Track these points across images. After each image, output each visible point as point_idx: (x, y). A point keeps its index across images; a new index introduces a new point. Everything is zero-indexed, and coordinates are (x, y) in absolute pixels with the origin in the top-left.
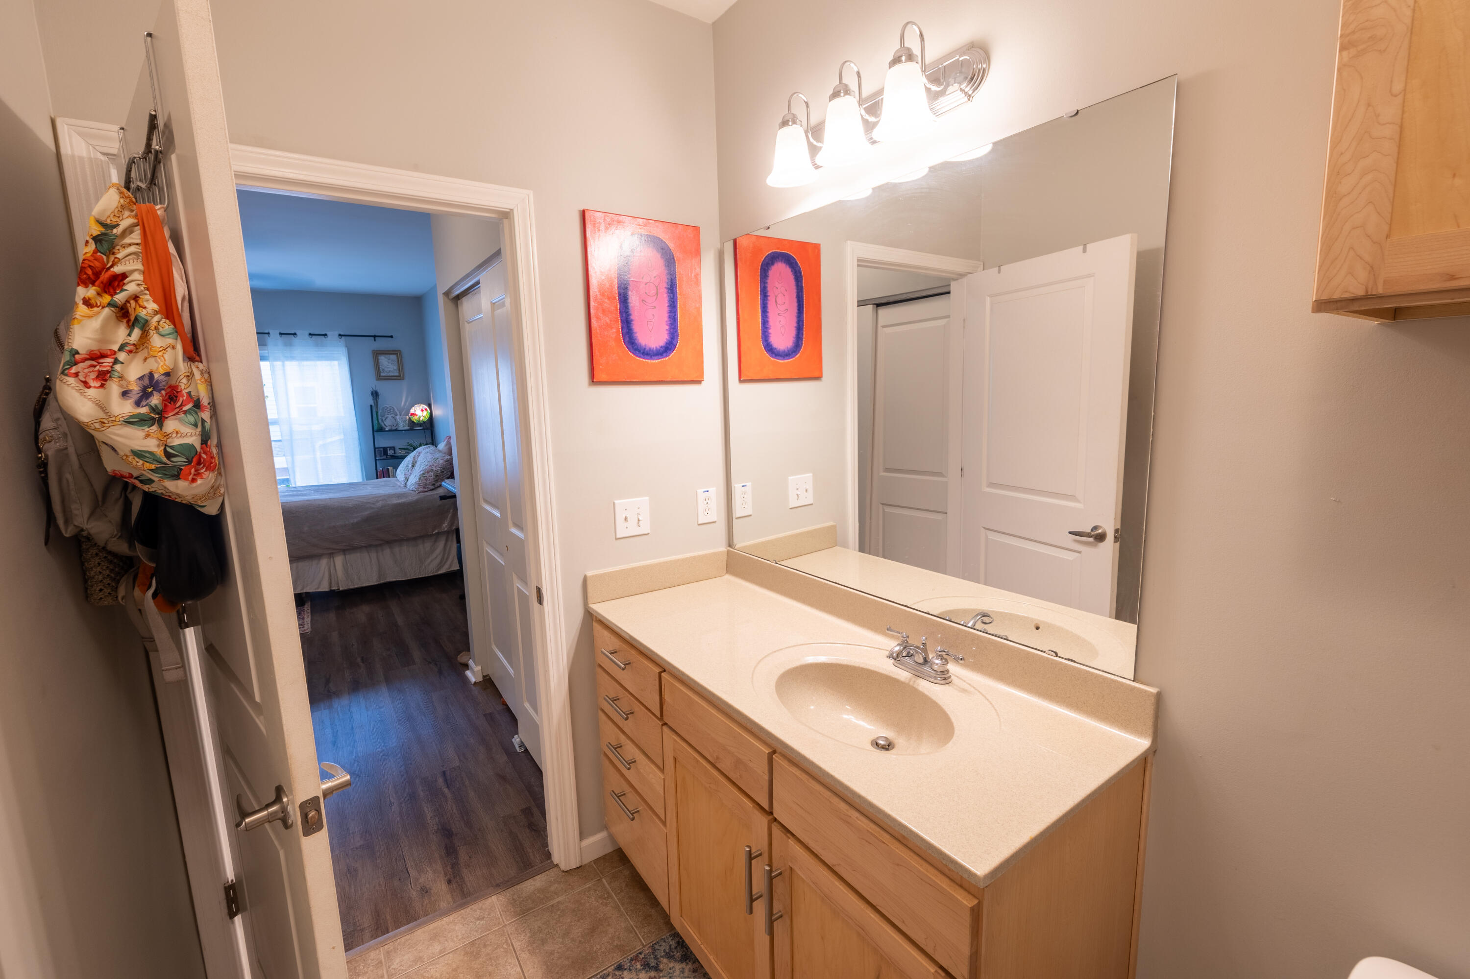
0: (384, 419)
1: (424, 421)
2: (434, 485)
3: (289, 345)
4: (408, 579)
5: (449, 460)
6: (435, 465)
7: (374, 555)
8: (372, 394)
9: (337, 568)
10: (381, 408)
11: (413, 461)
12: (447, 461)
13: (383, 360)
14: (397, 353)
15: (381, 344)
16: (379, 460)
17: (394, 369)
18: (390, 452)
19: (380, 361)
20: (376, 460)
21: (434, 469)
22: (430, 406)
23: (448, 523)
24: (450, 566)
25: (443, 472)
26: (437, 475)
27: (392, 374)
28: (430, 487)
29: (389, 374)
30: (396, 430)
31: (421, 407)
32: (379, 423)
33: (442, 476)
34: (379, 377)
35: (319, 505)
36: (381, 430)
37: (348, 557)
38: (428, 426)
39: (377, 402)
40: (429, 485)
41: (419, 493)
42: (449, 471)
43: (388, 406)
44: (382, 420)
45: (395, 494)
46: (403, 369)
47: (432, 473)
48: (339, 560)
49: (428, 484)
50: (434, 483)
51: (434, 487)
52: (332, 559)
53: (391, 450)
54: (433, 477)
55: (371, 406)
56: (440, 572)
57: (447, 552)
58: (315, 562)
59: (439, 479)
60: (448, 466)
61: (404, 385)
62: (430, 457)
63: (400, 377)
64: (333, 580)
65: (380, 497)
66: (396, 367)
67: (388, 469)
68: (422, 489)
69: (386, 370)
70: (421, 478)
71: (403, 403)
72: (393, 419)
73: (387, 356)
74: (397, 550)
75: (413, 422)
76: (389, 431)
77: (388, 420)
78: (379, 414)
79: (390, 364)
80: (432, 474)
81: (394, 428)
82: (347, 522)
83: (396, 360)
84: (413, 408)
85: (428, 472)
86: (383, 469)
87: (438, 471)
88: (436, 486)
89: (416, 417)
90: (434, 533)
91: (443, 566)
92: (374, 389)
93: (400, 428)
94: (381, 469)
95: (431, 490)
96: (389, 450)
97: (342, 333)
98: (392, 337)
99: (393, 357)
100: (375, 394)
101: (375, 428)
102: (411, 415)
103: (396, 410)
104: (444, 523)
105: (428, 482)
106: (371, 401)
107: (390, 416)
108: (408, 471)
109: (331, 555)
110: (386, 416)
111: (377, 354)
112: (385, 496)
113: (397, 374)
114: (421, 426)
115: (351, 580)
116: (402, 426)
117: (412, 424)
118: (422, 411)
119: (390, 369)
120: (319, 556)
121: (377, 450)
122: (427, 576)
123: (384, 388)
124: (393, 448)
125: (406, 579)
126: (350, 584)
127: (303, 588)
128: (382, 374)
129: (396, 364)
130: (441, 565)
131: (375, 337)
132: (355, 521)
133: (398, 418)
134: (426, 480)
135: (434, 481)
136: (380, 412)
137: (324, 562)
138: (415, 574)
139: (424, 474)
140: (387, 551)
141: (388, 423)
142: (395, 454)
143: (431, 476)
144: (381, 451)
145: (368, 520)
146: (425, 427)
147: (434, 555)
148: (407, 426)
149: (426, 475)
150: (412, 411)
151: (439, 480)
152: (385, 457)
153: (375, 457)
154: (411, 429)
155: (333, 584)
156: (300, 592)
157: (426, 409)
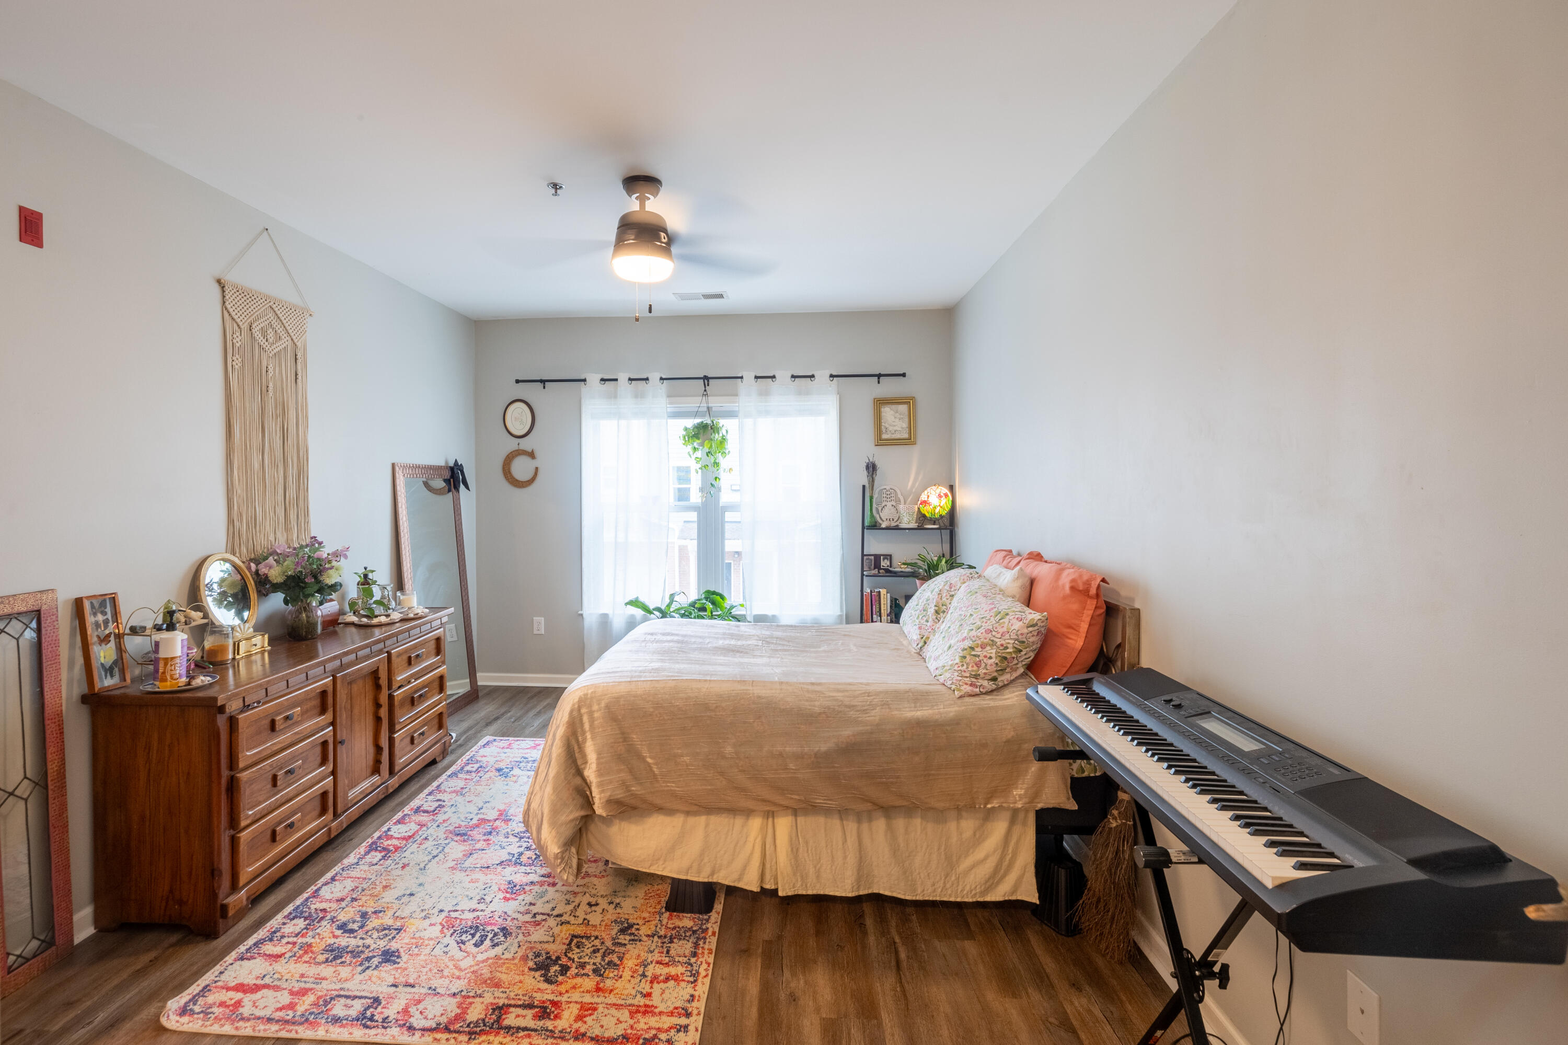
0: (880, 509)
1: (941, 515)
2: (994, 679)
3: (764, 394)
4: (918, 898)
5: (1036, 624)
6: (1001, 630)
7: (851, 826)
8: (867, 467)
9: (778, 842)
10: (878, 490)
11: (938, 603)
12: (1031, 626)
13: (888, 413)
14: (909, 401)
15: (889, 388)
16: (867, 576)
17: (902, 428)
18: (885, 563)
19: (883, 414)
20: (863, 575)
21: (999, 642)
22: (951, 488)
23: (1027, 790)
24: (1015, 890)
25: (1021, 651)
26: (1005, 658)
27: (898, 436)
28: (985, 683)
29: (894, 436)
30: (897, 528)
31: (938, 491)
32: (872, 516)
33: (1015, 662)
34: (881, 441)
35: (759, 697)
36: (875, 526)
37: (801, 820)
38: (947, 522)
39: (873, 481)
40: (983, 678)
41: (961, 697)
42: (1032, 651)
43: (888, 488)
44: (877, 510)
45: (907, 692)
46: (915, 427)
47: (994, 651)
48: (783, 824)
49: (982, 675)
50: (995, 674)
51: (994, 687)
52: (770, 820)
53: (886, 560)
54: (993, 660)
55: (864, 487)
56: (988, 898)
57: (1010, 851)
58: (739, 821)
59: (1008, 666)
60: (1031, 640)
61: (914, 453)
62: (986, 607)
63: (909, 441)
64: (768, 866)
65: (878, 694)
66: (905, 425)
67: (879, 592)
68: (968, 689)
69: (891, 428)
70: (965, 657)
71: (910, 484)
72: (893, 510)
73: (894, 407)
74: (900, 823)
75: (924, 516)
76: (887, 528)
77: (886, 510)
78: (874, 500)
79: (897, 420)
80: (992, 652)
81: (893, 524)
82: (806, 749)
83: (907, 413)
84: (926, 492)
85: (983, 646)
86: (871, 591)
87: (1007, 648)
88: (1001, 684)
89: (929, 508)
90: (989, 806)
91: (998, 883)
92: (871, 460)
93: (903, 526)
94: (869, 591)
95: (987, 693)
96: (884, 559)
97: (834, 373)
98: (904, 375)
99: (903, 408)
100: (872, 468)
101: (866, 524)
102: (921, 504)
103: (900, 496)
104: (1017, 788)
105: (982, 671)
106: (863, 479)
107: (889, 504)
108: (927, 621)
109: (769, 815)
110: (883, 505)
111: (880, 403)
112: (886, 692)
113: (906, 436)
114: (934, 524)
115: (802, 877)
116: (908, 521)
117: (922, 518)
118: (940, 496)
119: (895, 428)
120: (748, 813)
121: (865, 558)
122: (959, 900)
123: (886, 459)
124: (889, 557)
125: (914, 898)
126: (799, 883)
127: (713, 874)
128: (884, 436)
129: (907, 420)
130: (994, 880)
131: (879, 376)
132: (824, 748)
133: (901, 507)
134: (978, 665)
135: (997, 671)
136: (875, 496)
137: (756, 823)
138: (934, 891)
139: (972, 648)
140: (880, 824)
141: (885, 516)
142: (891, 567)
143: (990, 658)
144: (871, 560)
145: (849, 750)
146: (942, 525)
147: (979, 854)
148: (914, 522)
149: (978, 651)
150: (923, 497)
151: (1008, 670)
152: (876, 571)
153: (863, 571)
154: (920, 528)
155: (768, 876)
156: (706, 880)
157: (946, 495)
